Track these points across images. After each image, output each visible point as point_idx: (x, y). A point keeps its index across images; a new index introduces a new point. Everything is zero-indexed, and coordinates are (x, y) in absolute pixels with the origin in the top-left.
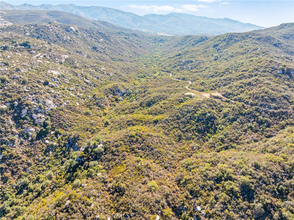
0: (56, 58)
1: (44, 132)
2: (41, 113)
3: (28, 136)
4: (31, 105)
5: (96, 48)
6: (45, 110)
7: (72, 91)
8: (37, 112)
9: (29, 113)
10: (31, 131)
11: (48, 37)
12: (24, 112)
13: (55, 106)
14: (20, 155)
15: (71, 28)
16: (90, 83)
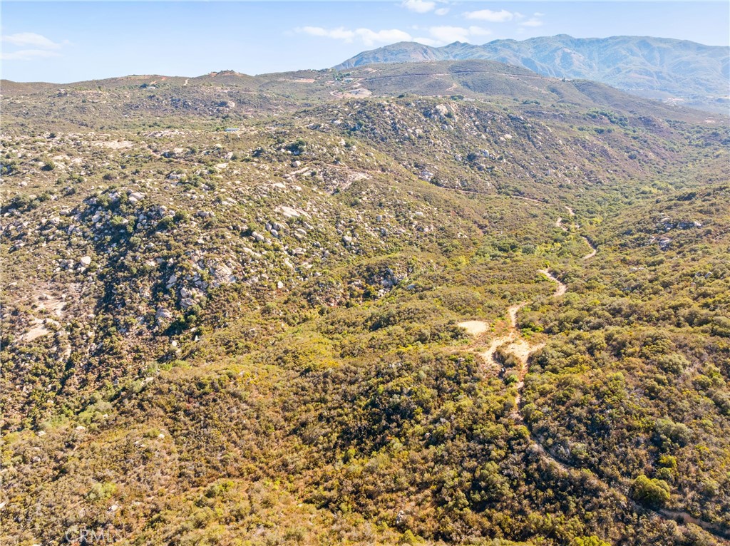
0: (334, 178)
1: (181, 324)
2: (199, 287)
3: (156, 324)
4: (187, 270)
5: (475, 157)
6: (209, 284)
7: (296, 255)
8: (192, 285)
9: (178, 285)
10: (164, 317)
11: (372, 130)
12: (173, 279)
13: (232, 280)
14: (124, 352)
15: (438, 107)
16: (353, 243)
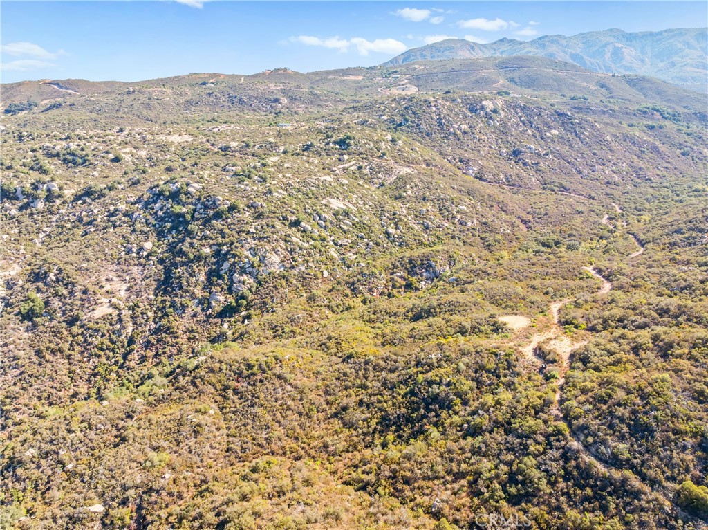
0: (379, 172)
1: (232, 308)
2: (250, 274)
3: (209, 307)
4: (239, 258)
5: (520, 152)
6: (259, 271)
7: (341, 246)
8: (243, 271)
9: (231, 271)
10: (217, 300)
11: (418, 125)
12: (226, 265)
13: (280, 268)
14: (180, 332)
15: (484, 103)
16: (396, 236)
